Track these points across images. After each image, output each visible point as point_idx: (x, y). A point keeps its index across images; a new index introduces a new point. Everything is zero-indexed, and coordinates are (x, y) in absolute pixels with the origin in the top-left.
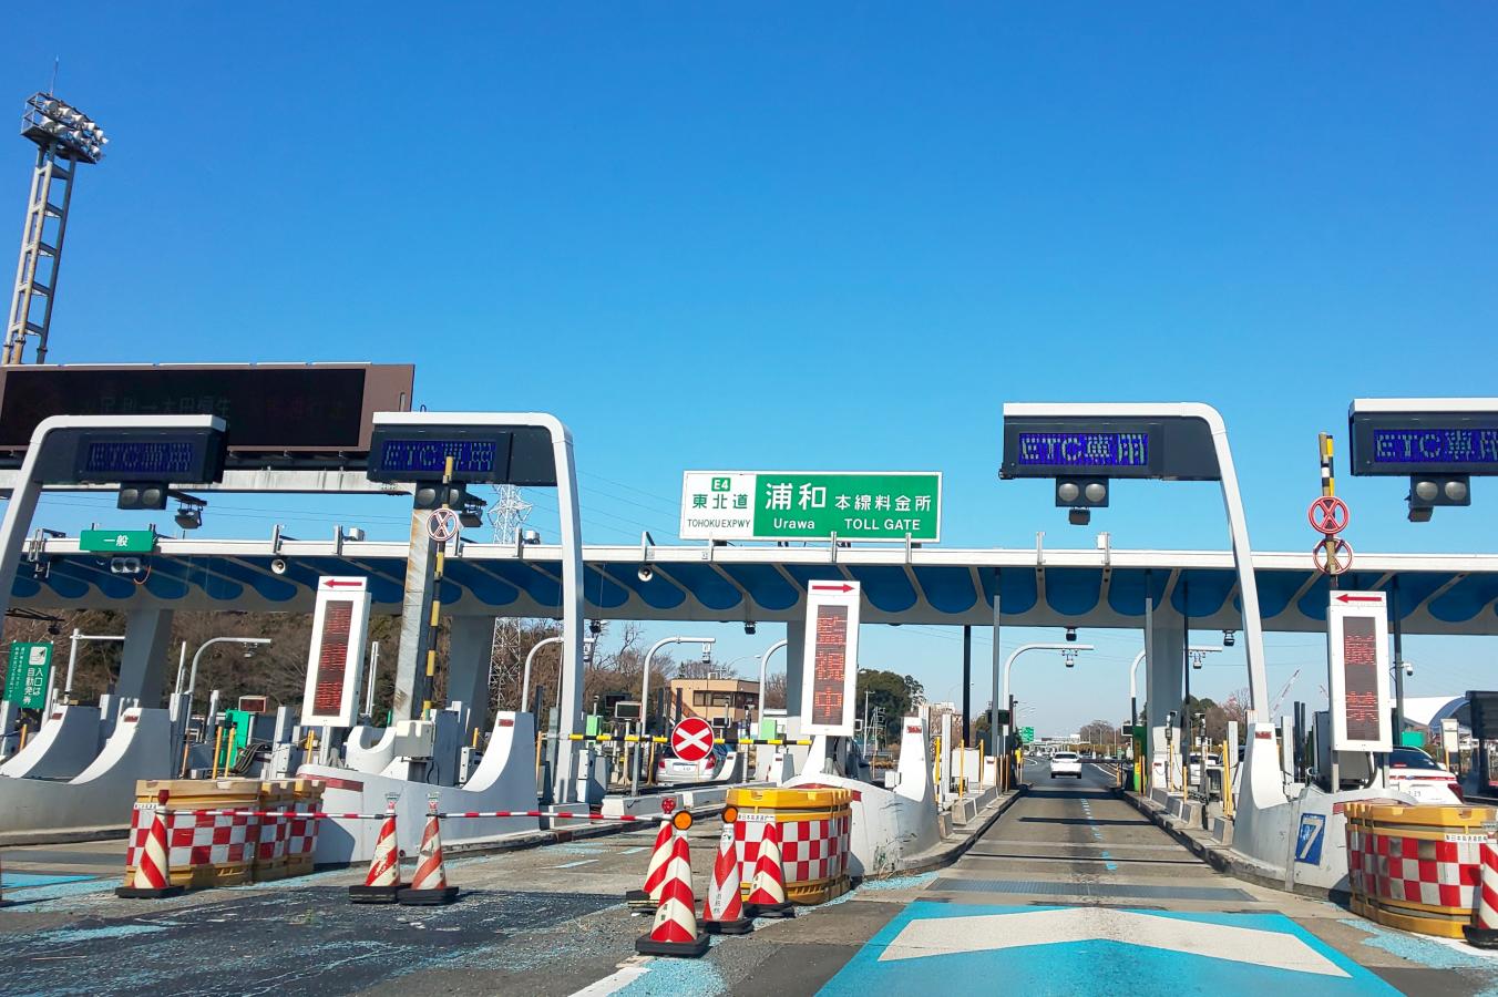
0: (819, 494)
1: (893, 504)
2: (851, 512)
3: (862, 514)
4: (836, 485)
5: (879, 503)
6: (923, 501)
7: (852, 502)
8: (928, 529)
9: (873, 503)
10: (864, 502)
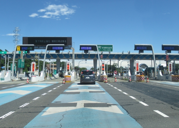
0: (100, 47)
1: (108, 48)
2: (104, 49)
3: (105, 49)
4: (102, 46)
5: (107, 48)
6: (111, 48)
7: (104, 48)
8: (112, 51)
9: (106, 48)
10: (105, 48)
